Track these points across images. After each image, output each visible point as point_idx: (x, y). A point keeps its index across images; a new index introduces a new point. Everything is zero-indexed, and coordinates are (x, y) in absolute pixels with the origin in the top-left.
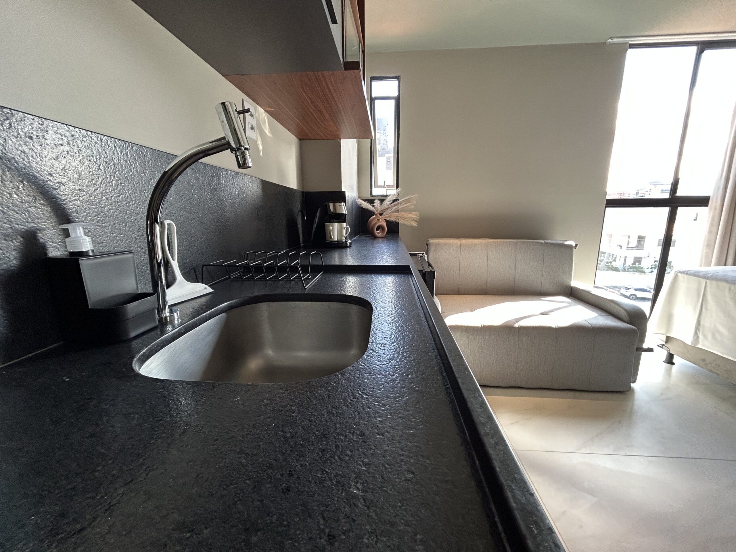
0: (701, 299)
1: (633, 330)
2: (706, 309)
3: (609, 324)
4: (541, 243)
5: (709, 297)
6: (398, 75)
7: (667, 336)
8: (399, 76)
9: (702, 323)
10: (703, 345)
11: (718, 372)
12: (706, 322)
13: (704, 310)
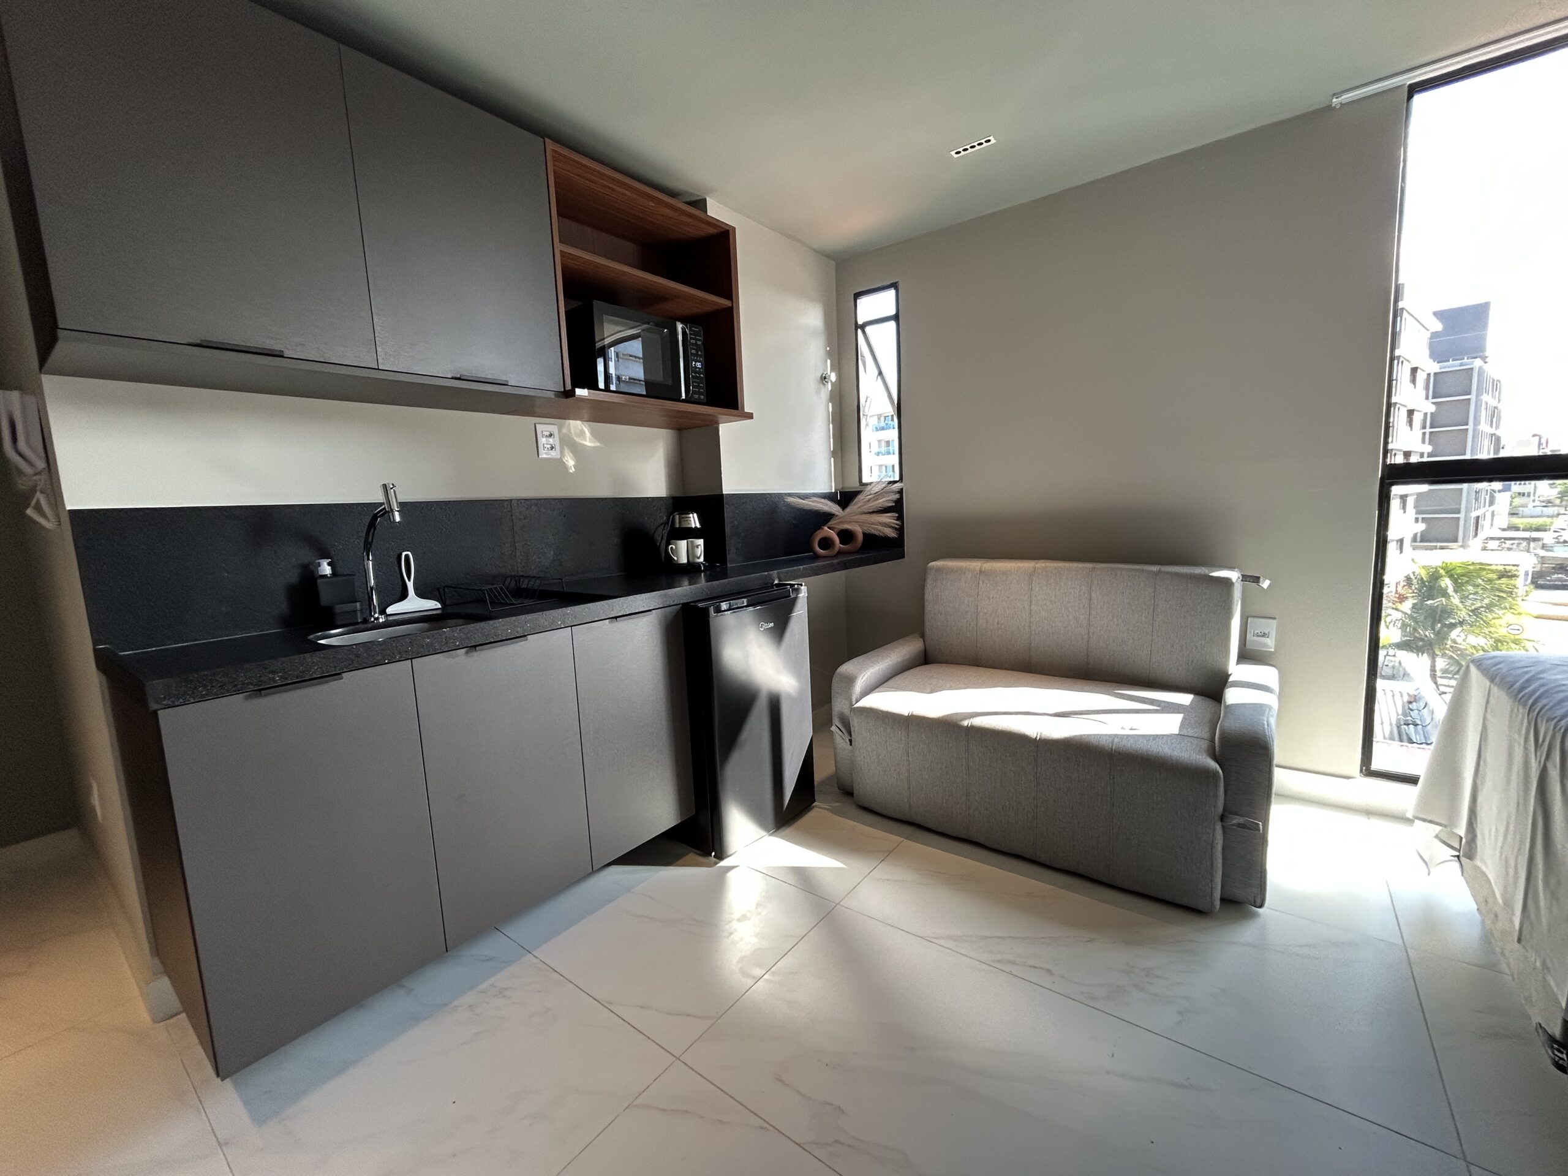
4: (1150, 572)
6: (894, 281)
8: (896, 283)
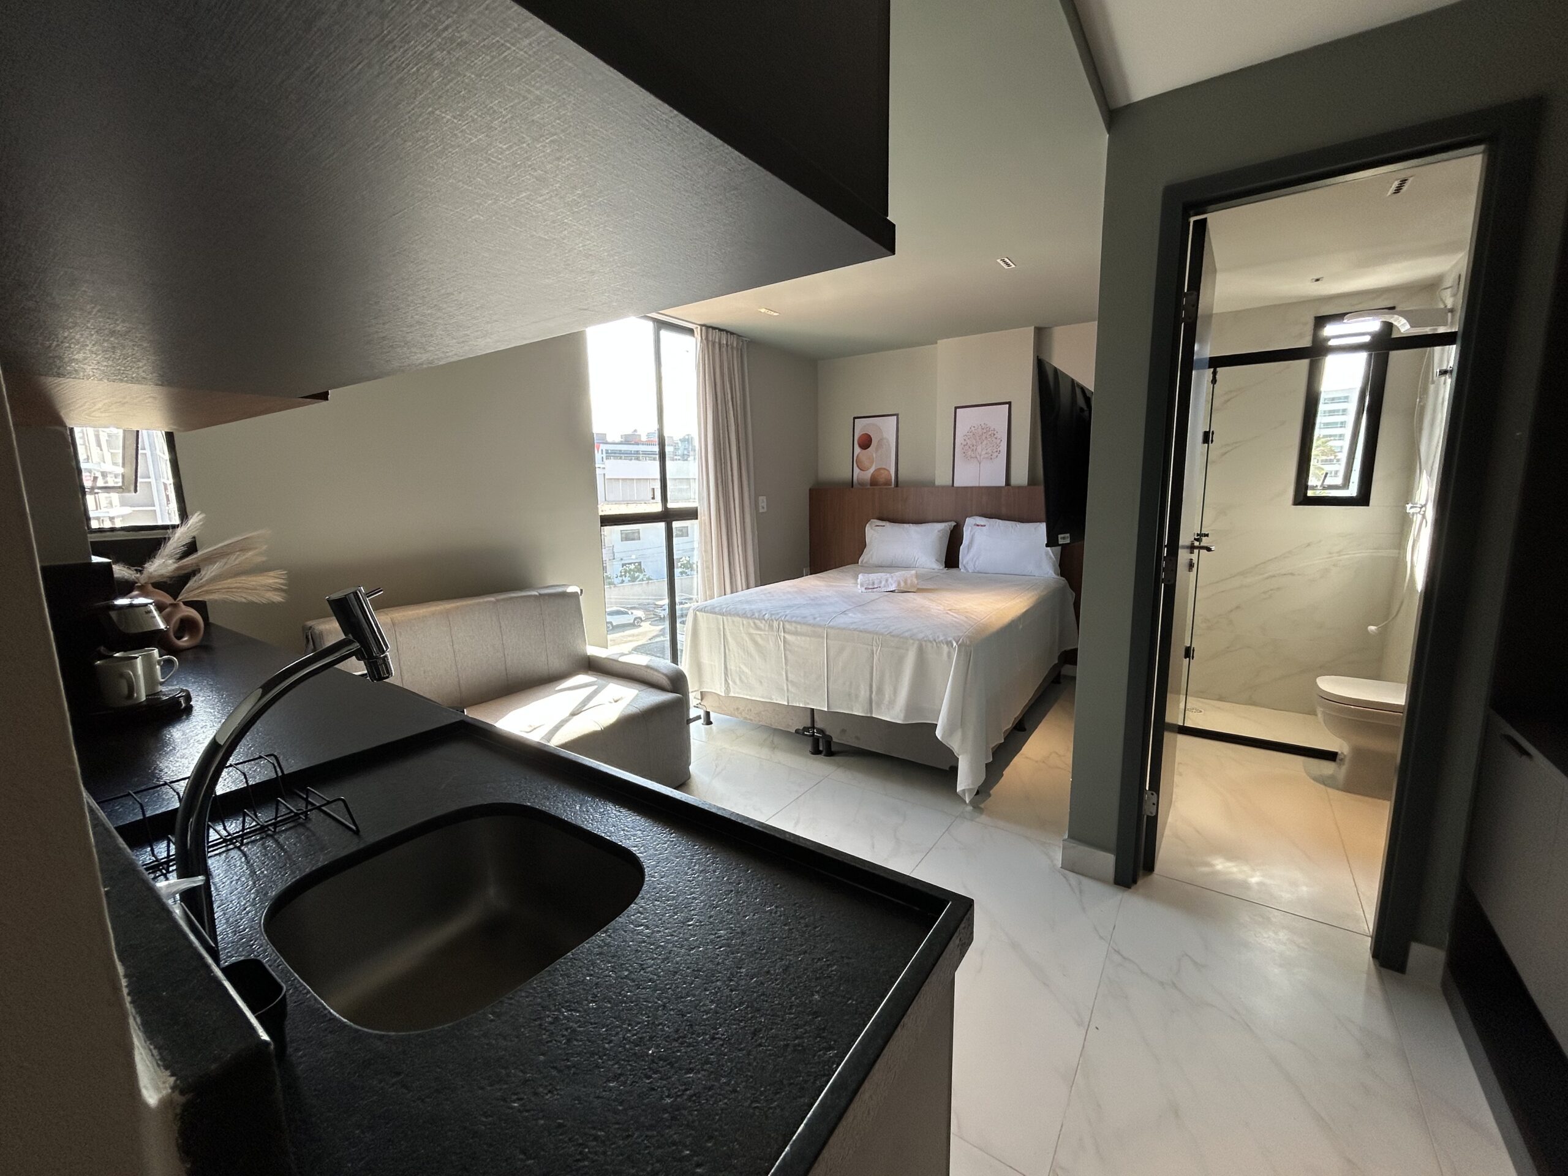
0: (723, 640)
1: (679, 698)
2: (729, 650)
3: (657, 701)
4: (535, 596)
5: (729, 635)
7: (701, 692)
9: (728, 667)
10: (734, 693)
11: (751, 718)
12: (732, 666)
13: (727, 651)
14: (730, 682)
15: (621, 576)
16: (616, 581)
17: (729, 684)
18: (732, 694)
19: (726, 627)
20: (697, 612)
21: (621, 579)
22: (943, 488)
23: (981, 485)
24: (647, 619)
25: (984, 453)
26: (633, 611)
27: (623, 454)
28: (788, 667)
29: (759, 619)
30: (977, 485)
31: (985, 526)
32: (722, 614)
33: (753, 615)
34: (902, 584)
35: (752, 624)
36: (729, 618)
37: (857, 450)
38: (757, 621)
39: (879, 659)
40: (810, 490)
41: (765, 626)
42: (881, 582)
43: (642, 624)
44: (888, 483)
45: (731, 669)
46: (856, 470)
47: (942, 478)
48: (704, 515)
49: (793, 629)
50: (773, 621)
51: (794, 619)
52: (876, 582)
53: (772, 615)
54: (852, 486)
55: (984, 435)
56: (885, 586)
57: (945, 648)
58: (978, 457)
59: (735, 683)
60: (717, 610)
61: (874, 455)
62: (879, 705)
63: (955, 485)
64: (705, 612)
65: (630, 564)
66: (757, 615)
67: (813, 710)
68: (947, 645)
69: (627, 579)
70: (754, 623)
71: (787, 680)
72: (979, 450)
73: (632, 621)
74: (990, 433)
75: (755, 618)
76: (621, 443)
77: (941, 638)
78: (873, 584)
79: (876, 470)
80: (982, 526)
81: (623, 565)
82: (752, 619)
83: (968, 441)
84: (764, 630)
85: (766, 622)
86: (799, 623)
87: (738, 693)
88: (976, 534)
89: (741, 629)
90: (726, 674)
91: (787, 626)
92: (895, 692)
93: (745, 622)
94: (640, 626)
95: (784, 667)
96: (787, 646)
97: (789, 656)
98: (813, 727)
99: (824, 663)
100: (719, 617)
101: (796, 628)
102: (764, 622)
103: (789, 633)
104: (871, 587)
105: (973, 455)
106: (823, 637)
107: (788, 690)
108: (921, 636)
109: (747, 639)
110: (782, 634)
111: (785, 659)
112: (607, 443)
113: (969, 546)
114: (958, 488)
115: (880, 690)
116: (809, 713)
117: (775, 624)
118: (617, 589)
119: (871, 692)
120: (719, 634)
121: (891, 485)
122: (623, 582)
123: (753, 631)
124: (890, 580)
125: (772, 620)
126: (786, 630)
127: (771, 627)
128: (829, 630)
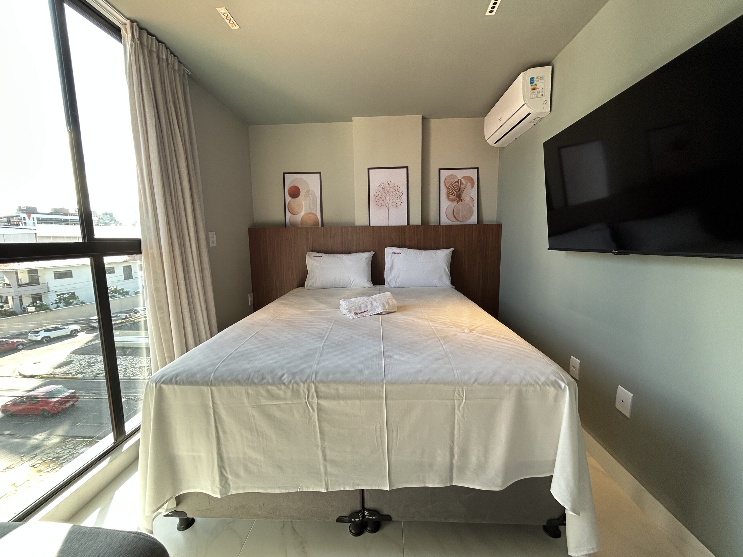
0: (213, 419)
2: (224, 432)
5: (223, 413)
7: (176, 496)
9: (225, 456)
10: (237, 490)
12: (231, 453)
13: (221, 434)
14: (229, 476)
15: (56, 303)
16: (52, 307)
17: (226, 479)
18: (233, 492)
19: (218, 401)
20: (163, 386)
21: (56, 305)
22: (363, 228)
23: (390, 225)
24: (82, 330)
25: (391, 201)
26: (69, 326)
27: (54, 221)
28: (326, 443)
29: (273, 384)
30: (387, 225)
31: (401, 253)
32: (208, 383)
33: (263, 379)
34: (387, 306)
35: (264, 393)
36: (223, 388)
37: (288, 198)
38: (270, 387)
39: (463, 416)
40: (249, 229)
41: (285, 392)
42: (367, 306)
43: (78, 334)
44: (316, 224)
45: (229, 458)
46: (288, 214)
47: (361, 220)
48: (152, 248)
49: (332, 391)
50: (298, 384)
51: (331, 377)
52: (362, 306)
53: (294, 375)
54: (286, 227)
55: (390, 190)
56: (372, 310)
57: (552, 391)
58: (387, 205)
59: (237, 476)
60: (199, 377)
61: (303, 203)
62: (462, 470)
63: (371, 225)
64: (176, 383)
65: (65, 294)
66: (269, 378)
67: (363, 490)
68: (554, 386)
69: (61, 305)
70: (268, 391)
71: (325, 459)
72: (387, 199)
73: (69, 333)
74: (395, 188)
75: (268, 383)
76: (51, 214)
77: (543, 379)
78: (360, 308)
79: (305, 214)
80: (398, 253)
81: (58, 295)
82: (262, 385)
83: (379, 194)
84: (285, 399)
85: (288, 387)
86: (341, 382)
87: (244, 488)
88: (395, 259)
89: (245, 401)
90: (221, 467)
91: (322, 388)
92: (486, 451)
93: (250, 391)
94: (77, 336)
95: (320, 444)
96: (323, 415)
97: (327, 428)
98: (364, 509)
99: (382, 430)
100: (205, 388)
101: (337, 390)
102: (283, 387)
103: (325, 398)
104: (358, 312)
105: (383, 204)
106: (381, 398)
107: (326, 473)
108: (515, 379)
109: (255, 414)
110: (316, 400)
111: (320, 433)
112: (38, 213)
113: (391, 268)
114: (373, 227)
115: (464, 453)
116: (358, 497)
117: (303, 388)
118: (51, 312)
119: (452, 456)
120: (207, 414)
121: (318, 226)
122: (58, 307)
123: (264, 402)
124: (375, 303)
125: (296, 383)
126: (320, 394)
127: (296, 393)
128: (389, 388)
